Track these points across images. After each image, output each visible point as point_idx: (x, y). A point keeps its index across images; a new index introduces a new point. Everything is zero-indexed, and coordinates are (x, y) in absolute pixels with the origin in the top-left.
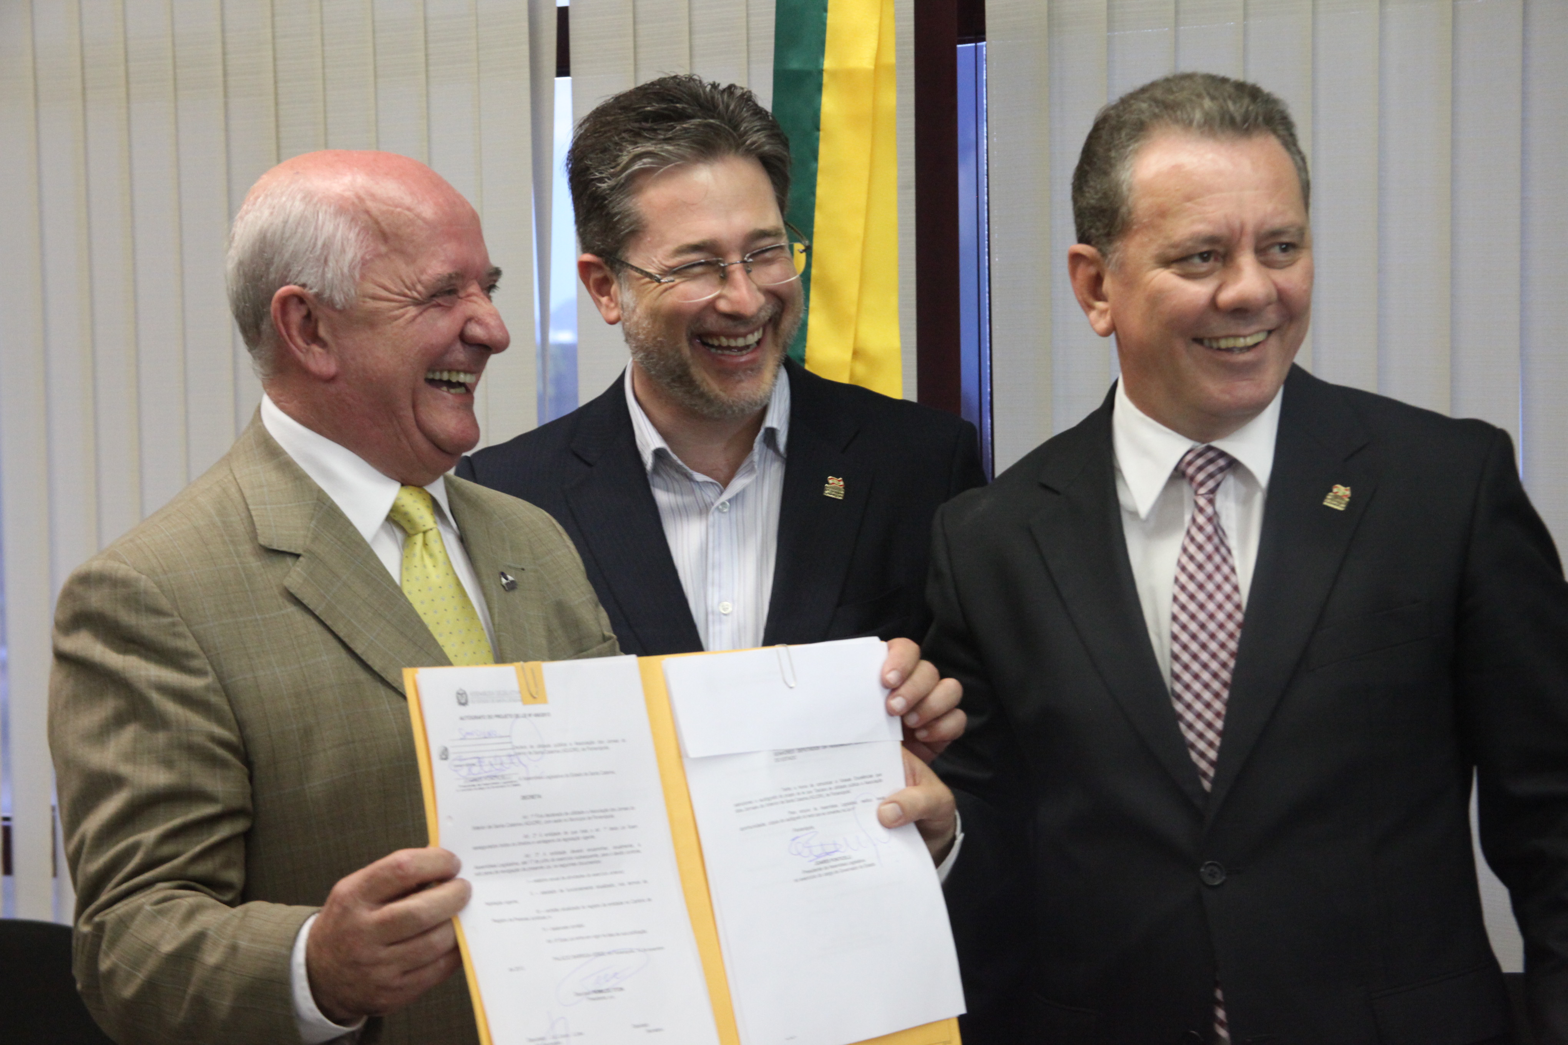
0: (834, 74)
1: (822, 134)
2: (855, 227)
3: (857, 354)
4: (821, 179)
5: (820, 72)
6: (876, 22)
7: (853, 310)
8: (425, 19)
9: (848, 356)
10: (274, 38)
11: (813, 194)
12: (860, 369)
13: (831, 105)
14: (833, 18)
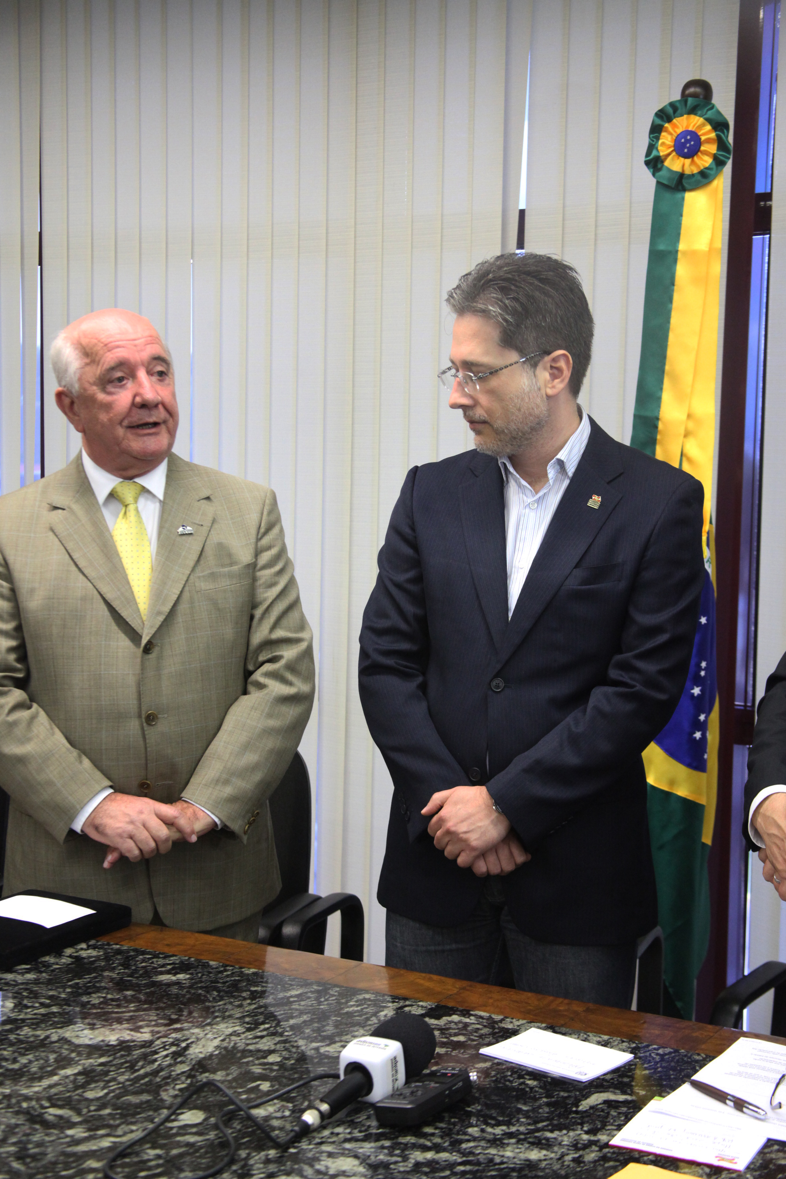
0: (685, 253)
1: (675, 288)
2: (693, 342)
3: (689, 416)
4: (673, 314)
5: (677, 252)
6: (710, 224)
7: (689, 390)
8: (442, 215)
9: (684, 417)
10: (355, 224)
11: (668, 322)
12: (691, 425)
13: (682, 271)
14: (686, 221)
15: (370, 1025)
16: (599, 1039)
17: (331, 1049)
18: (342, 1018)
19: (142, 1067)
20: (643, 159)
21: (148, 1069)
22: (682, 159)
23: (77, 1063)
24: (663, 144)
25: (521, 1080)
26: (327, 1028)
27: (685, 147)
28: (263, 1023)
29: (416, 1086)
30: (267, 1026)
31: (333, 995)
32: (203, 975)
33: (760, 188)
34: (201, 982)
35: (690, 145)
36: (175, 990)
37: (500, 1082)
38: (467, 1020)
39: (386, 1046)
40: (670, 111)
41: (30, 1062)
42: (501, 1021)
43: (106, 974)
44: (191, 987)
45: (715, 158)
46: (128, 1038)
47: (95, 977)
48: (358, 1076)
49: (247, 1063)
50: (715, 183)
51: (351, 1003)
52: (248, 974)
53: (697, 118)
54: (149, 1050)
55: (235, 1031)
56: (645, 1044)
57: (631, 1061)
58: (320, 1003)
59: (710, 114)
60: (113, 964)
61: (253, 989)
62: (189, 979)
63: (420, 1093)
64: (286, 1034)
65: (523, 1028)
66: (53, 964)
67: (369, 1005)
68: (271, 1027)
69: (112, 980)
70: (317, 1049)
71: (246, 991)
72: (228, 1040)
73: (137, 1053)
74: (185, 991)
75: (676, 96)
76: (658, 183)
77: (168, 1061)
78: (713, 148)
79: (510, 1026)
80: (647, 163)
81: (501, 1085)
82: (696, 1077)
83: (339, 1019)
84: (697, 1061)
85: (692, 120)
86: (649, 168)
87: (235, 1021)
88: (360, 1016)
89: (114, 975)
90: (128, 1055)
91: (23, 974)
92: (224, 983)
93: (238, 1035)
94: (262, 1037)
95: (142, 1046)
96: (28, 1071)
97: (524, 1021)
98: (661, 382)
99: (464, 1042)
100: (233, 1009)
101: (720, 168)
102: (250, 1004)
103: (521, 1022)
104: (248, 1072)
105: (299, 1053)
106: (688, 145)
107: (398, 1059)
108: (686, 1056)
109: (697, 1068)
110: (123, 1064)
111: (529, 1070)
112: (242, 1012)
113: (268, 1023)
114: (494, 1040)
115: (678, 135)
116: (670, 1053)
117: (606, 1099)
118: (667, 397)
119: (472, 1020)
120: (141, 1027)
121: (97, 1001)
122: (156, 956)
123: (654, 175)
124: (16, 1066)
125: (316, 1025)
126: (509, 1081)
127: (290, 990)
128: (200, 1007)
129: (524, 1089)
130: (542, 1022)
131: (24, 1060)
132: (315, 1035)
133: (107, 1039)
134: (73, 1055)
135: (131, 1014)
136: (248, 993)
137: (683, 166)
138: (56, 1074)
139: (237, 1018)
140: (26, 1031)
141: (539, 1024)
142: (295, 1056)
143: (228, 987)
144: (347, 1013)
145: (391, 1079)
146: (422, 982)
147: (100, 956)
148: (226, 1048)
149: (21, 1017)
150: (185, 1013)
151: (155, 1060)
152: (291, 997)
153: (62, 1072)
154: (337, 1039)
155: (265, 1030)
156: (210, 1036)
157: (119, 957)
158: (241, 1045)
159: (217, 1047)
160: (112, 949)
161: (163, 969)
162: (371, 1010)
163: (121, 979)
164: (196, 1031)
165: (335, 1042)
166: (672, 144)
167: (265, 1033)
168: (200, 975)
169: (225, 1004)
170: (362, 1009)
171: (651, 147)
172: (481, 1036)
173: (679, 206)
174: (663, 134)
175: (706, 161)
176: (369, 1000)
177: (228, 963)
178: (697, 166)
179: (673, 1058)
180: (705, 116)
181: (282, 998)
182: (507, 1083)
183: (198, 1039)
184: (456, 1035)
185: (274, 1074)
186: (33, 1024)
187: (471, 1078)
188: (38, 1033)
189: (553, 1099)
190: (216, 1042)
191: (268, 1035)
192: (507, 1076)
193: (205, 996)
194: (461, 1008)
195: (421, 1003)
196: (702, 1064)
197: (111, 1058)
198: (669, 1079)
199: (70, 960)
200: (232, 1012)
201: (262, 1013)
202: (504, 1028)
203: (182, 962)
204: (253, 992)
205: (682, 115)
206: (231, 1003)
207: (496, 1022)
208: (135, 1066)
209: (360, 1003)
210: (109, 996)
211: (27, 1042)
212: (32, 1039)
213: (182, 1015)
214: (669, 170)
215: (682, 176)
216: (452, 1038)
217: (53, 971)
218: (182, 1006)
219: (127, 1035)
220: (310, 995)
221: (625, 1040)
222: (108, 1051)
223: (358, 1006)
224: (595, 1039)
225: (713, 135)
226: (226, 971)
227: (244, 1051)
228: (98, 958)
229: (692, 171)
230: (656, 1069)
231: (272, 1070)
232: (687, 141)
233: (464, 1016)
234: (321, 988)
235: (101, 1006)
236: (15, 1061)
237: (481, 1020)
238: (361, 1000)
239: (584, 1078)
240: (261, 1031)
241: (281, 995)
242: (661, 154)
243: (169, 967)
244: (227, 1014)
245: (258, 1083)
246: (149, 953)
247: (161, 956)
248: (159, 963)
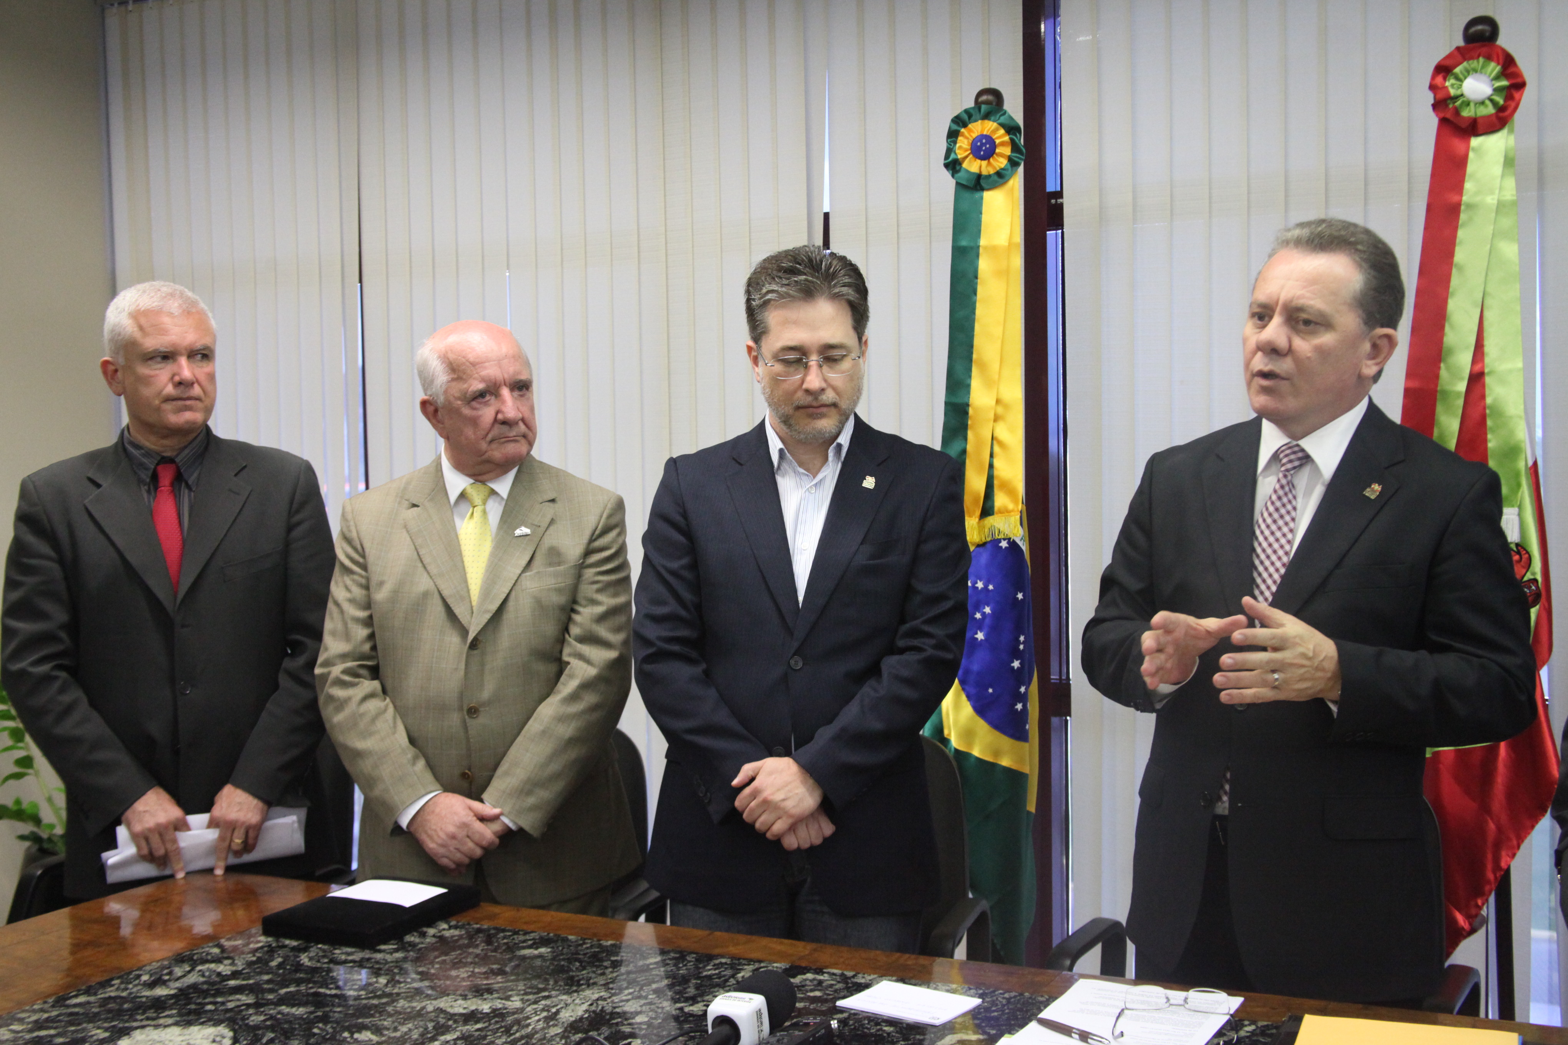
0: (986, 248)
1: (979, 280)
2: (998, 331)
3: (998, 401)
4: (978, 305)
5: (978, 247)
6: (1009, 220)
7: (996, 377)
9: (994, 402)
11: (974, 313)
12: (1000, 410)
13: (984, 265)
14: (985, 218)
15: (729, 986)
16: (947, 988)
17: (697, 1008)
18: (702, 981)
19: (517, 1031)
20: (942, 161)
21: (523, 1032)
22: (979, 161)
23: (455, 1029)
24: (960, 147)
25: (878, 1027)
26: (689, 990)
27: (981, 150)
28: (627, 988)
29: (780, 1035)
30: (631, 991)
31: (690, 961)
32: (563, 948)
33: (1051, 186)
34: (562, 954)
35: (986, 148)
36: (538, 962)
37: (858, 1030)
38: (821, 977)
39: (750, 999)
40: (965, 117)
41: (410, 1030)
42: (854, 977)
43: (471, 950)
44: (554, 959)
45: (1010, 159)
46: (500, 1006)
47: (460, 954)
48: (725, 1029)
49: (617, 1024)
50: (1011, 182)
51: (709, 967)
52: (607, 946)
53: (991, 123)
54: (521, 1016)
55: (601, 997)
56: (991, 990)
57: (980, 1005)
58: (679, 969)
59: (1003, 119)
60: (475, 941)
61: (613, 958)
62: (550, 952)
63: (785, 1040)
64: (650, 997)
65: (874, 982)
66: (419, 943)
67: (726, 968)
68: (635, 991)
69: (477, 956)
70: (681, 1009)
71: (607, 961)
72: (595, 1004)
73: (510, 1019)
74: (548, 963)
75: (970, 104)
76: (958, 184)
77: (541, 1025)
78: (1007, 151)
79: (863, 981)
80: (946, 166)
81: (860, 1032)
82: (1042, 1015)
83: (699, 982)
84: (1041, 1002)
85: (986, 125)
86: (948, 170)
87: (600, 987)
88: (719, 978)
89: (478, 951)
90: (502, 1021)
91: (391, 953)
92: (585, 954)
93: (605, 999)
94: (628, 1001)
95: (514, 1013)
96: (410, 1038)
97: (875, 976)
98: (969, 370)
99: (820, 997)
100: (596, 978)
101: (1014, 168)
102: (612, 972)
103: (872, 977)
104: (619, 1032)
105: (665, 1013)
106: (984, 148)
107: (762, 1011)
108: (1030, 998)
109: (1042, 1008)
110: (498, 1029)
111: (885, 1018)
112: (606, 980)
113: (631, 988)
114: (849, 994)
115: (974, 139)
116: (1015, 997)
117: (959, 1039)
118: (976, 383)
119: (825, 977)
120: (511, 996)
121: (465, 975)
122: (516, 933)
123: (953, 176)
124: (398, 1034)
125: (678, 988)
126: (867, 1028)
127: (648, 958)
128: (564, 976)
129: (881, 1035)
130: (892, 976)
131: (404, 1029)
132: (678, 997)
133: (480, 1008)
134: (450, 1023)
135: (500, 985)
136: (609, 962)
137: (980, 167)
138: (437, 1040)
139: (601, 985)
140: (402, 1003)
141: (890, 978)
142: (661, 1015)
143: (589, 957)
144: (706, 976)
145: (757, 1030)
146: (774, 946)
147: (463, 935)
148: (594, 1012)
149: (396, 991)
150: (551, 982)
151: (529, 1025)
152: (651, 964)
153: (443, 1038)
154: (699, 999)
155: (630, 994)
156: (577, 1001)
157: (481, 935)
158: (608, 1009)
159: (586, 1011)
160: (473, 928)
161: (525, 944)
162: (728, 972)
163: (486, 954)
164: (564, 997)
165: (698, 1002)
166: (969, 147)
167: (630, 997)
168: (560, 948)
169: (588, 973)
170: (720, 972)
171: (949, 151)
172: (836, 991)
173: (979, 203)
174: (960, 138)
175: (1001, 163)
176: (726, 963)
177: (586, 937)
178: (994, 168)
179: (1019, 1000)
180: (999, 121)
181: (642, 966)
182: (866, 1030)
183: (567, 1005)
184: (812, 991)
185: (643, 1032)
186: (407, 997)
187: (833, 1026)
188: (414, 1004)
189: (910, 1042)
190: (585, 1007)
191: (633, 998)
192: (864, 1024)
193: (568, 967)
194: (814, 967)
195: (775, 965)
196: (1046, 1004)
197: (486, 1024)
198: (1016, 1019)
199: (434, 940)
200: (595, 980)
201: (624, 980)
202: (857, 983)
203: (541, 938)
204: (613, 962)
205: (976, 121)
206: (594, 972)
207: (850, 978)
208: (510, 1030)
209: (717, 967)
210: (477, 970)
211: (405, 1013)
212: (409, 1010)
213: (549, 984)
214: (967, 171)
215: (979, 176)
216: (809, 994)
217: (420, 949)
218: (548, 977)
219: (498, 1004)
220: (668, 962)
221: (972, 987)
222: (483, 1018)
223: (715, 969)
224: (944, 988)
225: (1007, 138)
226: (584, 943)
227: (612, 1013)
228: (461, 937)
229: (989, 172)
230: (1003, 1011)
231: (641, 1029)
232: (982, 144)
233: (818, 973)
234: (677, 955)
235: (471, 979)
236: (396, 1029)
237: (834, 977)
238: (718, 964)
239: (937, 1022)
240: (626, 995)
241: (641, 963)
242: (959, 157)
243: (530, 942)
244: (591, 981)
245: (629, 1040)
246: (509, 931)
247: (521, 933)
248: (520, 939)
